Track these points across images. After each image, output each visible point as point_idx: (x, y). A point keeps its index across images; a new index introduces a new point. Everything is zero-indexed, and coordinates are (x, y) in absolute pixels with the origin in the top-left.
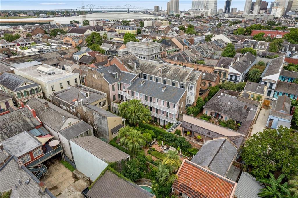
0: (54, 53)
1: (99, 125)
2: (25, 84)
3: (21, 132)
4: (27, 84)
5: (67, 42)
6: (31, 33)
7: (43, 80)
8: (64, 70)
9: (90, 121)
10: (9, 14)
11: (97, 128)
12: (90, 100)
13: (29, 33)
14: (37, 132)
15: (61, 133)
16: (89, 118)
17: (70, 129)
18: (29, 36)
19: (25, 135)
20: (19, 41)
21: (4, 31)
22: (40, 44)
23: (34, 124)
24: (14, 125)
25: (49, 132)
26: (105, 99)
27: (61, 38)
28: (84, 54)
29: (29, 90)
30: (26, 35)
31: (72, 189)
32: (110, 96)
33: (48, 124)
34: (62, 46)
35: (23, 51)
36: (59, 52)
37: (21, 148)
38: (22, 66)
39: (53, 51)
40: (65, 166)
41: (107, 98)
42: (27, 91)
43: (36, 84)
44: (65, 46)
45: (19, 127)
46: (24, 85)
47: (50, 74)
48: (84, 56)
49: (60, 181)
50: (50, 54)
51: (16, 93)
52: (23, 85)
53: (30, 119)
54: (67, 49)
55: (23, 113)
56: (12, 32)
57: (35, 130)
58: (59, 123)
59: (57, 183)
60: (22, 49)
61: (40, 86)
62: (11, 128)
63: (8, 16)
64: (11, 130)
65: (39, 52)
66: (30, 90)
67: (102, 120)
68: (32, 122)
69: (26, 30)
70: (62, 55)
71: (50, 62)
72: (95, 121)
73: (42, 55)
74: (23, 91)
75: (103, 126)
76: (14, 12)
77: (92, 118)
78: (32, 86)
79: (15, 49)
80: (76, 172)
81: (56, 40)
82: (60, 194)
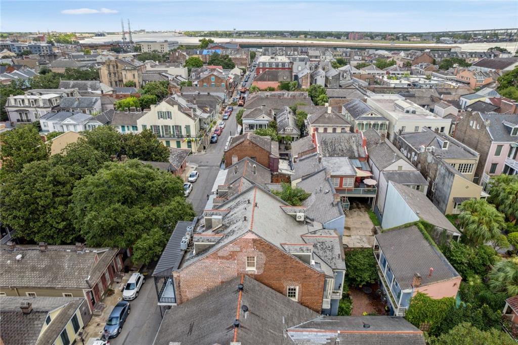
0: (430, 90)
1: (440, 186)
2: (372, 115)
3: (342, 156)
4: (374, 116)
5: (462, 79)
6: (411, 62)
7: (395, 116)
8: (433, 112)
9: (430, 178)
10: (397, 37)
11: (436, 189)
12: (446, 153)
13: (409, 61)
14: (357, 163)
15: (384, 174)
16: (431, 173)
17: (397, 173)
18: (407, 65)
19: (345, 160)
20: (391, 70)
21: (379, 55)
22: (416, 76)
23: (359, 154)
24: (340, 147)
25: (371, 169)
26: (474, 162)
27: (455, 73)
28: (482, 99)
29: (372, 122)
30: (404, 64)
31: (364, 239)
32: (485, 161)
33: (374, 160)
34: (450, 83)
35: (388, 81)
36: (440, 90)
37: (335, 169)
38: (379, 96)
39: (431, 88)
40: (370, 218)
41: (477, 162)
42: (370, 124)
43: (384, 118)
44: (454, 84)
45: (343, 151)
46: (370, 116)
47: (408, 112)
48: (480, 102)
49: (357, 226)
50: (424, 90)
51: (357, 122)
52: (368, 115)
53: (357, 147)
54: (456, 88)
55: (353, 138)
56: (388, 57)
57: (357, 161)
58: (387, 161)
59: (353, 226)
60: (389, 78)
61: (387, 123)
62: (335, 149)
63: (394, 40)
64: (335, 150)
65: (409, 85)
66: (374, 124)
67: (447, 178)
68: (358, 151)
69: (408, 57)
70: (441, 95)
71: (418, 100)
72: (437, 178)
73: (411, 90)
74: (365, 122)
75: (445, 188)
76: (405, 35)
77: (434, 172)
78: (378, 119)
79: (381, 77)
80: (378, 228)
81: (445, 75)
82: (350, 236)
